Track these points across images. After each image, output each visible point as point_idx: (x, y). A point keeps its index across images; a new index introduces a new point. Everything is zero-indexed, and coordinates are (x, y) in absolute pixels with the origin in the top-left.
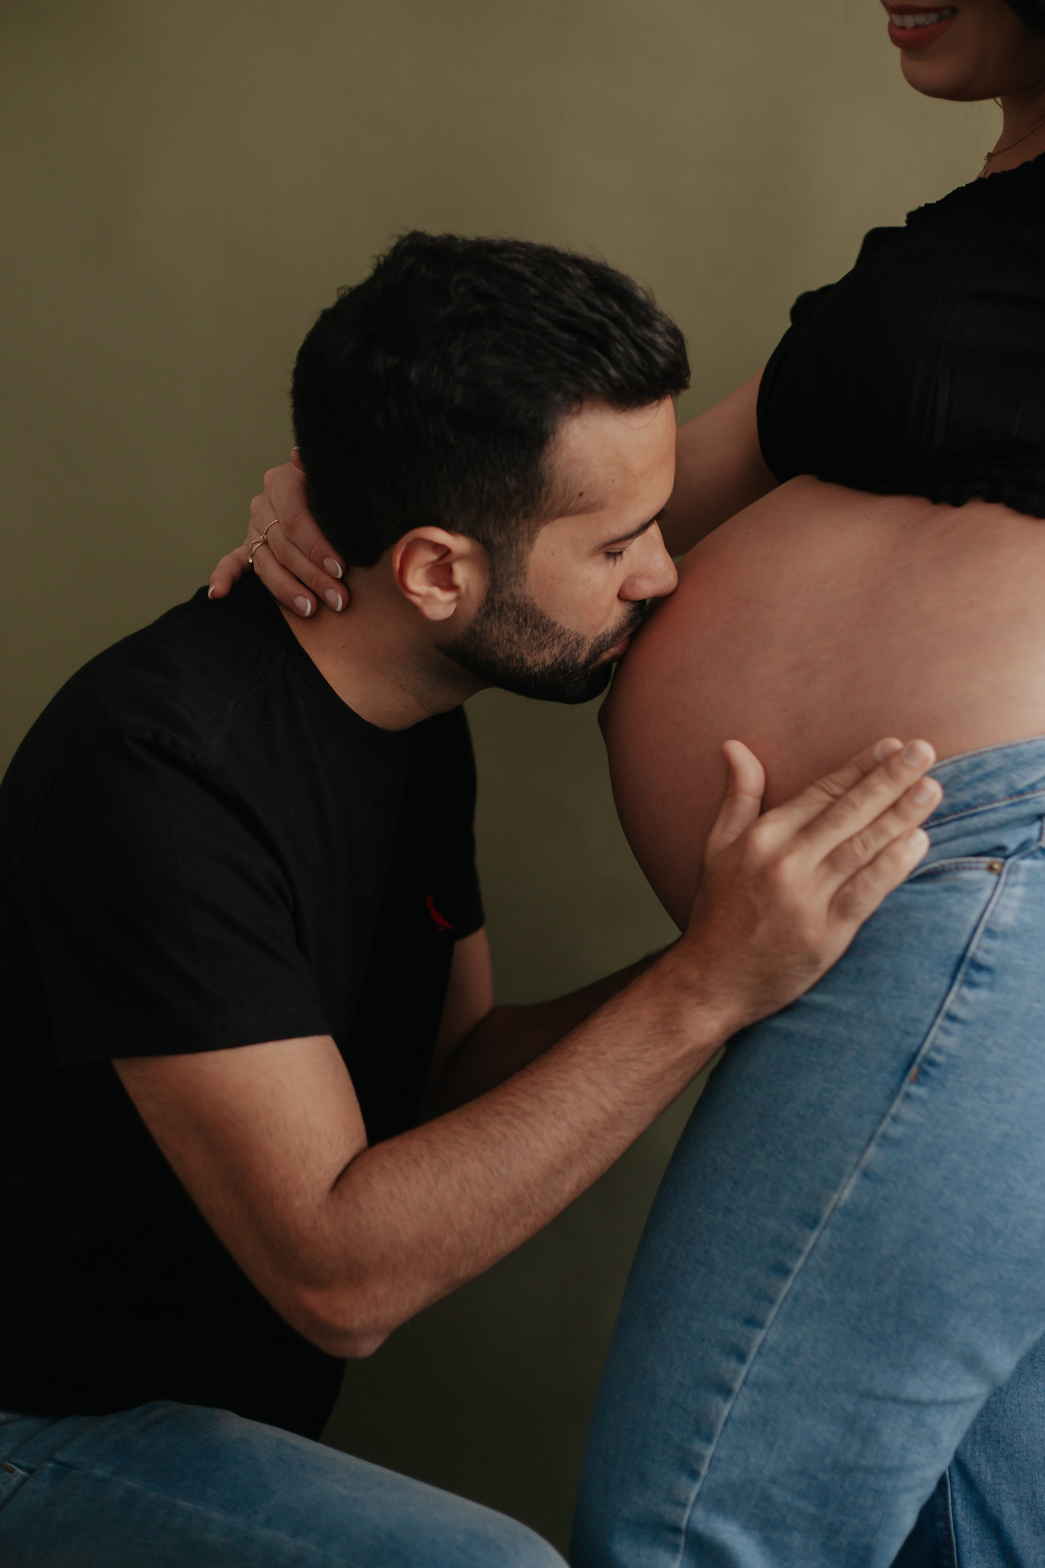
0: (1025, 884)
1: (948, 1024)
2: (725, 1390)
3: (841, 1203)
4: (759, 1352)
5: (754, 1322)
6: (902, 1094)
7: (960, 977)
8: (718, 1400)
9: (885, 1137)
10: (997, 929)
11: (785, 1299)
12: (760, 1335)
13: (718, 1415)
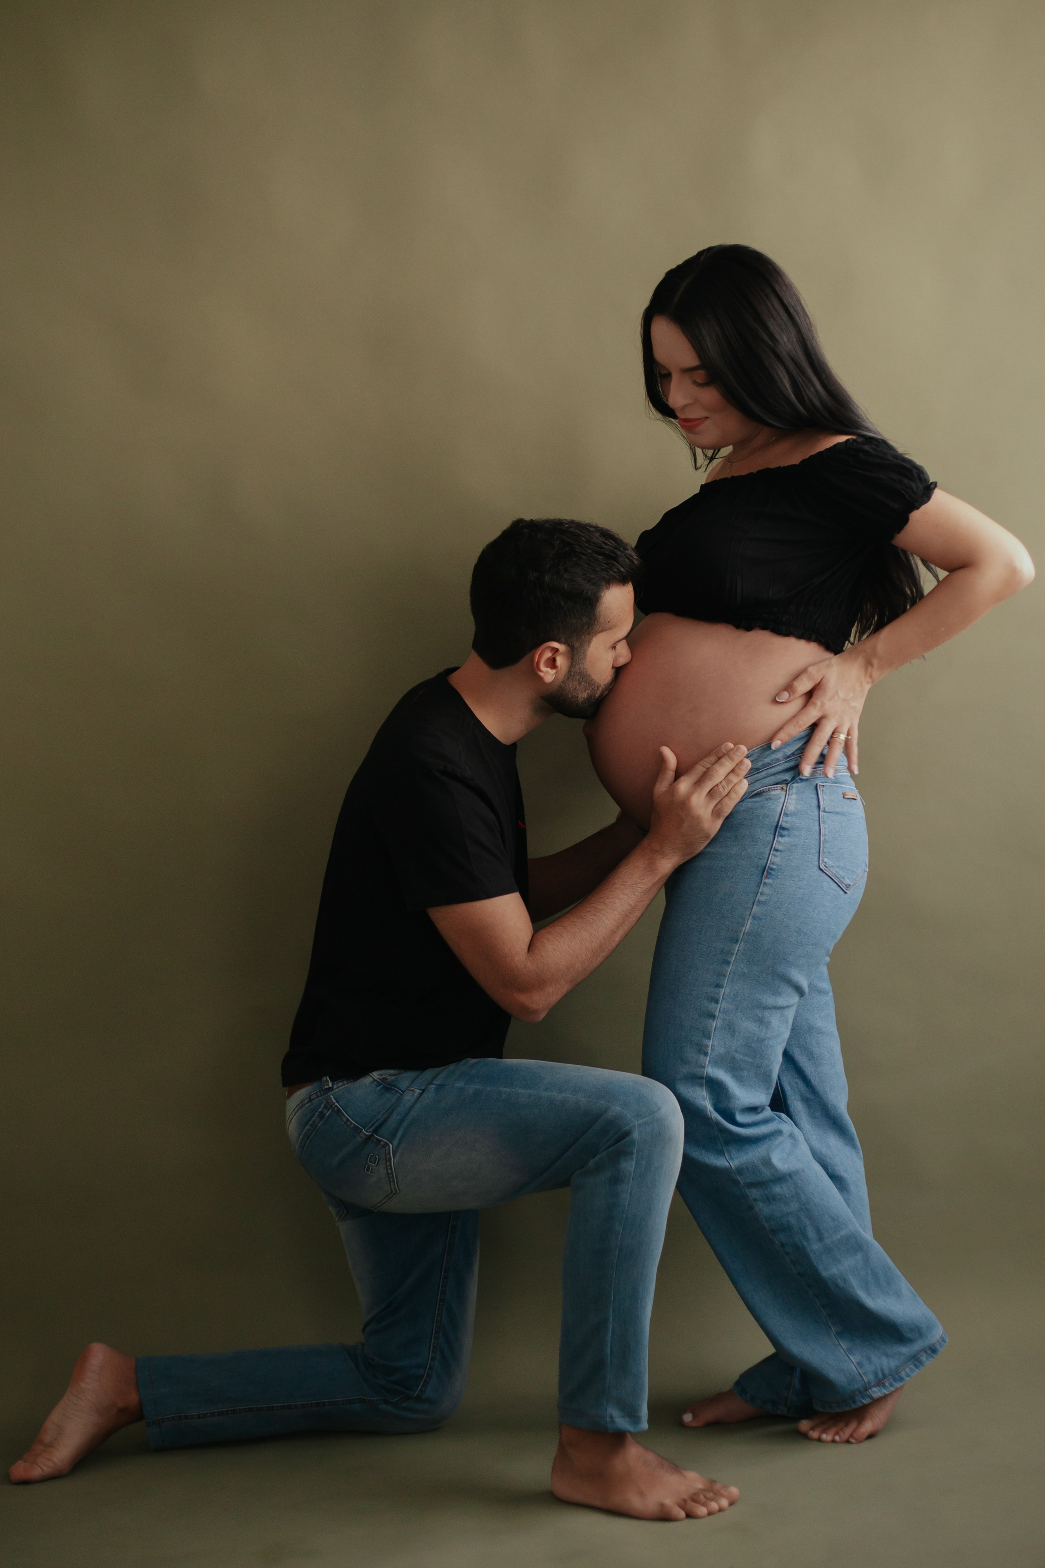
0: (795, 794)
1: (775, 853)
2: (713, 1016)
3: (746, 931)
4: (723, 998)
5: (719, 986)
6: (762, 883)
7: (777, 834)
8: (711, 1021)
9: (759, 902)
10: (789, 813)
11: (730, 974)
12: (722, 991)
13: (711, 1027)
